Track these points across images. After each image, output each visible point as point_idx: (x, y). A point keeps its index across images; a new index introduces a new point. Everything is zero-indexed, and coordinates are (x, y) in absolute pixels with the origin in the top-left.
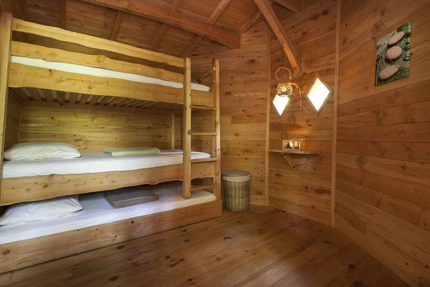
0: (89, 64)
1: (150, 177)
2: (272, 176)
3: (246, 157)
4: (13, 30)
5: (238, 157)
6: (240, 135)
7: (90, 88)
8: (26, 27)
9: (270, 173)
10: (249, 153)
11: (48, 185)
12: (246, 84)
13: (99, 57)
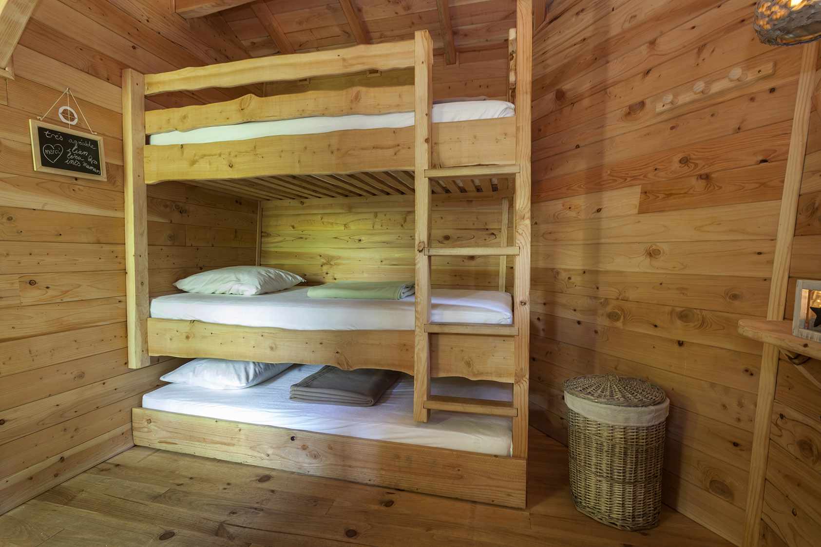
0: (227, 121)
1: (337, 352)
2: (783, 442)
3: (681, 339)
4: (145, 94)
5: (651, 331)
6: (664, 253)
7: (231, 166)
8: (159, 83)
9: (776, 425)
10: (692, 325)
11: (190, 335)
12: (701, 49)
13: (243, 99)
